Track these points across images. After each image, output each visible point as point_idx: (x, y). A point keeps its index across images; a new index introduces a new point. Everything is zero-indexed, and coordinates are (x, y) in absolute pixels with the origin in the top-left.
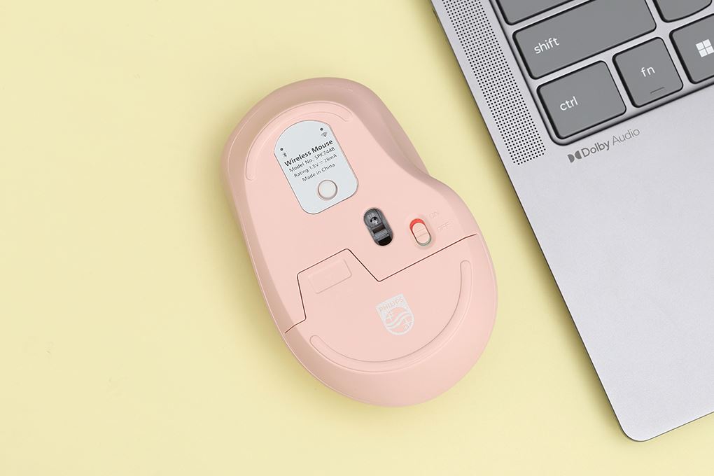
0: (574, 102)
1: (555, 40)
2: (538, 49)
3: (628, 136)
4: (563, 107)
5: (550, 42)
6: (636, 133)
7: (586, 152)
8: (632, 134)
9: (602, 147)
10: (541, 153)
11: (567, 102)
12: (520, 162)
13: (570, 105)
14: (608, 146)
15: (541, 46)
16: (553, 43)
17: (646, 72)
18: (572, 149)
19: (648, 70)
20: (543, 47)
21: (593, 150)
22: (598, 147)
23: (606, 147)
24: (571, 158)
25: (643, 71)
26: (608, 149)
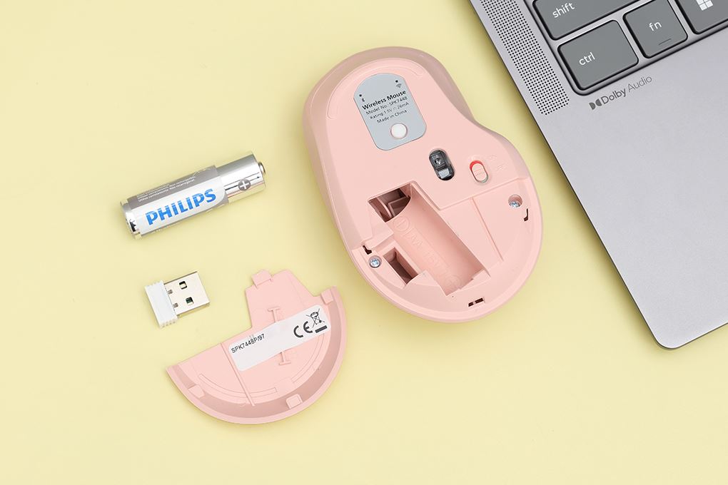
0: (591, 57)
1: (570, 5)
2: (556, 14)
3: (642, 83)
4: (582, 62)
5: (566, 7)
6: (649, 80)
7: (605, 100)
8: (645, 81)
9: (619, 94)
10: (565, 103)
11: (585, 58)
12: (547, 112)
13: (588, 59)
14: (624, 93)
15: (559, 11)
16: (569, 7)
17: (654, 27)
18: (593, 98)
19: (655, 25)
21: (612, 98)
22: (616, 95)
23: (623, 95)
24: (593, 106)
25: (651, 26)
26: (625, 96)
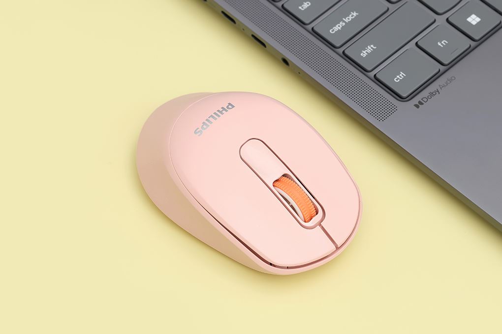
0: (402, 75)
1: (372, 46)
2: (364, 54)
3: (448, 82)
4: (397, 80)
5: (370, 48)
6: (453, 78)
7: (425, 100)
8: (451, 80)
9: (434, 93)
10: (395, 110)
11: (398, 77)
12: (383, 119)
13: (401, 77)
14: (438, 91)
15: (365, 52)
16: (372, 48)
17: (442, 44)
18: (416, 100)
19: (443, 42)
20: (366, 52)
21: (429, 97)
22: (432, 94)
23: (437, 93)
24: (417, 106)
25: (439, 44)
26: (439, 93)
